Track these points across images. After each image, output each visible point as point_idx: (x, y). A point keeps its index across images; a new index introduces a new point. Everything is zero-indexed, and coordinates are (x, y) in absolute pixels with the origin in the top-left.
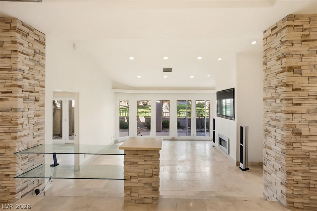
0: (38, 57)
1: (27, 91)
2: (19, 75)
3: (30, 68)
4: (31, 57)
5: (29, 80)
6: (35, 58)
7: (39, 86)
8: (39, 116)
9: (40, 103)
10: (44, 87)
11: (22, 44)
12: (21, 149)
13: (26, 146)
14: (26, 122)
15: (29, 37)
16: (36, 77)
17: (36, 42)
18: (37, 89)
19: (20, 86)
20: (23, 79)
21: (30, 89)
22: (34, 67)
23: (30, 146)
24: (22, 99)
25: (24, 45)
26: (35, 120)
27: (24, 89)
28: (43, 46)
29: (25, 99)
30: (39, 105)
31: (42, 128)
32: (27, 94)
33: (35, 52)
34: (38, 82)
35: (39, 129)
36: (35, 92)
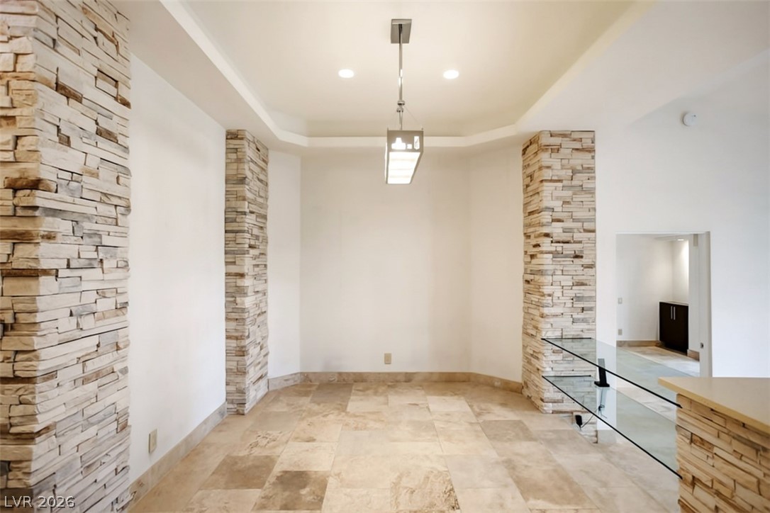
0: (580, 179)
1: (559, 242)
2: (546, 217)
3: (565, 202)
4: (565, 183)
5: (563, 221)
6: (575, 182)
7: (582, 231)
8: (583, 284)
9: (585, 261)
10: (594, 231)
11: (548, 167)
12: (550, 334)
13: (558, 334)
14: (558, 294)
15: (561, 151)
16: (577, 215)
17: (576, 154)
18: (577, 236)
19: (547, 235)
20: (552, 221)
21: (565, 237)
22: (572, 199)
23: (566, 335)
24: (551, 256)
25: (554, 167)
26: (576, 292)
27: (555, 239)
28: (589, 156)
29: (556, 254)
30: (582, 266)
31: (591, 309)
32: (559, 247)
33: (574, 172)
34: (579, 224)
35: (583, 309)
36: (575, 242)
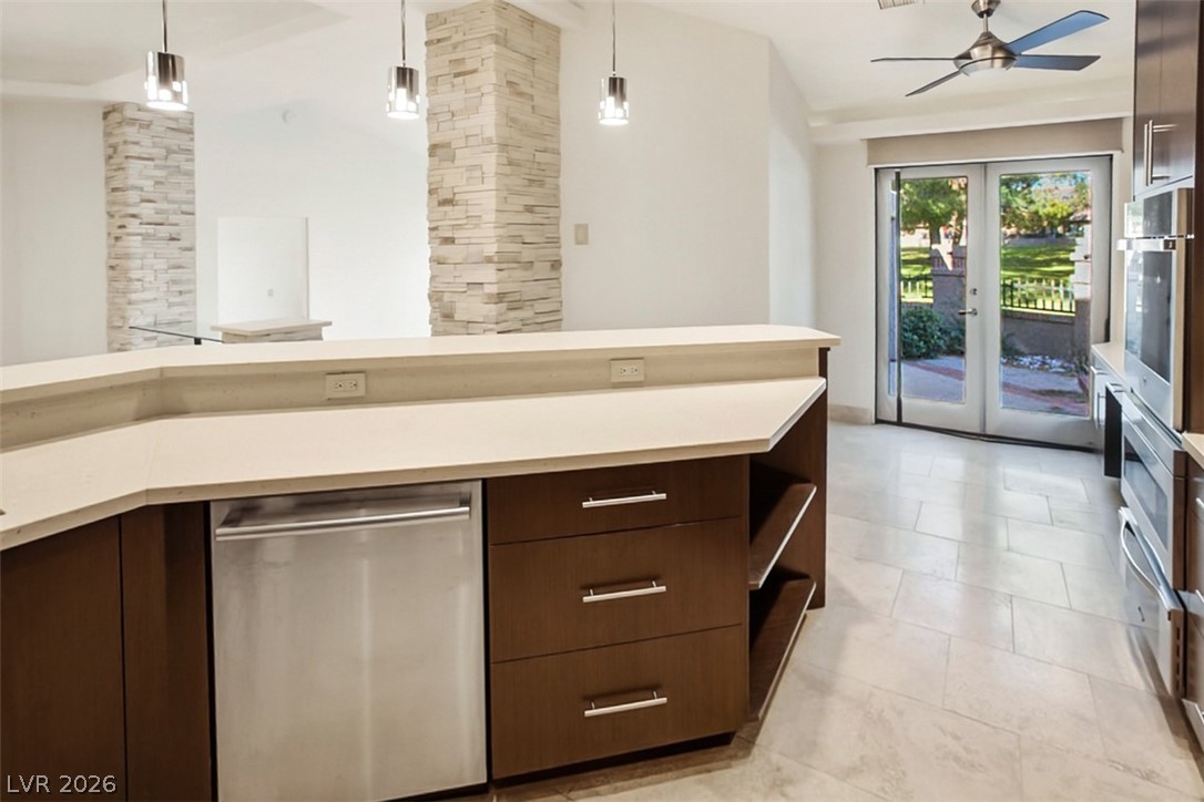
0: (175, 160)
1: (150, 224)
2: (133, 196)
3: (157, 183)
4: (158, 162)
5: (155, 202)
6: (169, 163)
7: (179, 213)
8: (179, 267)
9: (182, 244)
10: (193, 214)
11: (137, 143)
12: (140, 322)
13: (150, 320)
14: (150, 277)
15: (152, 127)
16: (173, 196)
17: (170, 134)
18: (173, 218)
19: (134, 216)
20: (141, 201)
21: (158, 218)
22: (167, 179)
23: (160, 320)
24: (139, 238)
25: (142, 143)
26: (172, 275)
27: (145, 220)
28: (187, 137)
29: (145, 237)
30: (180, 248)
31: (189, 292)
32: (151, 229)
33: (169, 151)
34: (176, 206)
35: (181, 292)
36: (170, 225)
